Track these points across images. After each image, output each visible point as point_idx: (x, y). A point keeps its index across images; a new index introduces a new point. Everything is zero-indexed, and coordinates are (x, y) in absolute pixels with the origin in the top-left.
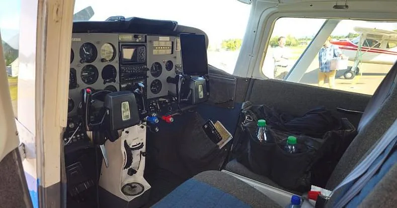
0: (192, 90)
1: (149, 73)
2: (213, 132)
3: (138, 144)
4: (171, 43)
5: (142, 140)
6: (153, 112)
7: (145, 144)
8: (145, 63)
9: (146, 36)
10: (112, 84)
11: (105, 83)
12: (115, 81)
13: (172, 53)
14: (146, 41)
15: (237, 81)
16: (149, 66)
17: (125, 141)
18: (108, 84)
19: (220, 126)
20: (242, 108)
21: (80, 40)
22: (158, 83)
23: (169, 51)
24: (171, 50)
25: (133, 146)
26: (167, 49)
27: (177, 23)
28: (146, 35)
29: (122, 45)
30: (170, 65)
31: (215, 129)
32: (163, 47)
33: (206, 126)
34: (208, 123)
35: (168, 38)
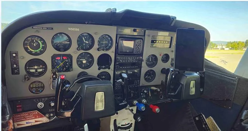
0: (182, 84)
1: (144, 64)
2: (204, 126)
3: (127, 125)
4: (170, 38)
5: (131, 121)
6: (144, 98)
7: (133, 125)
8: (141, 55)
9: (145, 31)
10: (107, 70)
11: (99, 69)
12: (109, 68)
13: (170, 47)
14: (144, 36)
15: (238, 82)
16: (145, 57)
17: (115, 121)
18: (102, 70)
19: (212, 122)
20: (243, 118)
21: (78, 30)
22: (152, 73)
23: (167, 45)
24: (169, 44)
25: (122, 125)
26: (166, 43)
27: (175, 18)
28: (146, 29)
29: (120, 37)
30: (166, 58)
31: (206, 124)
32: (161, 41)
33: (197, 119)
34: (200, 116)
35: (167, 33)
